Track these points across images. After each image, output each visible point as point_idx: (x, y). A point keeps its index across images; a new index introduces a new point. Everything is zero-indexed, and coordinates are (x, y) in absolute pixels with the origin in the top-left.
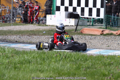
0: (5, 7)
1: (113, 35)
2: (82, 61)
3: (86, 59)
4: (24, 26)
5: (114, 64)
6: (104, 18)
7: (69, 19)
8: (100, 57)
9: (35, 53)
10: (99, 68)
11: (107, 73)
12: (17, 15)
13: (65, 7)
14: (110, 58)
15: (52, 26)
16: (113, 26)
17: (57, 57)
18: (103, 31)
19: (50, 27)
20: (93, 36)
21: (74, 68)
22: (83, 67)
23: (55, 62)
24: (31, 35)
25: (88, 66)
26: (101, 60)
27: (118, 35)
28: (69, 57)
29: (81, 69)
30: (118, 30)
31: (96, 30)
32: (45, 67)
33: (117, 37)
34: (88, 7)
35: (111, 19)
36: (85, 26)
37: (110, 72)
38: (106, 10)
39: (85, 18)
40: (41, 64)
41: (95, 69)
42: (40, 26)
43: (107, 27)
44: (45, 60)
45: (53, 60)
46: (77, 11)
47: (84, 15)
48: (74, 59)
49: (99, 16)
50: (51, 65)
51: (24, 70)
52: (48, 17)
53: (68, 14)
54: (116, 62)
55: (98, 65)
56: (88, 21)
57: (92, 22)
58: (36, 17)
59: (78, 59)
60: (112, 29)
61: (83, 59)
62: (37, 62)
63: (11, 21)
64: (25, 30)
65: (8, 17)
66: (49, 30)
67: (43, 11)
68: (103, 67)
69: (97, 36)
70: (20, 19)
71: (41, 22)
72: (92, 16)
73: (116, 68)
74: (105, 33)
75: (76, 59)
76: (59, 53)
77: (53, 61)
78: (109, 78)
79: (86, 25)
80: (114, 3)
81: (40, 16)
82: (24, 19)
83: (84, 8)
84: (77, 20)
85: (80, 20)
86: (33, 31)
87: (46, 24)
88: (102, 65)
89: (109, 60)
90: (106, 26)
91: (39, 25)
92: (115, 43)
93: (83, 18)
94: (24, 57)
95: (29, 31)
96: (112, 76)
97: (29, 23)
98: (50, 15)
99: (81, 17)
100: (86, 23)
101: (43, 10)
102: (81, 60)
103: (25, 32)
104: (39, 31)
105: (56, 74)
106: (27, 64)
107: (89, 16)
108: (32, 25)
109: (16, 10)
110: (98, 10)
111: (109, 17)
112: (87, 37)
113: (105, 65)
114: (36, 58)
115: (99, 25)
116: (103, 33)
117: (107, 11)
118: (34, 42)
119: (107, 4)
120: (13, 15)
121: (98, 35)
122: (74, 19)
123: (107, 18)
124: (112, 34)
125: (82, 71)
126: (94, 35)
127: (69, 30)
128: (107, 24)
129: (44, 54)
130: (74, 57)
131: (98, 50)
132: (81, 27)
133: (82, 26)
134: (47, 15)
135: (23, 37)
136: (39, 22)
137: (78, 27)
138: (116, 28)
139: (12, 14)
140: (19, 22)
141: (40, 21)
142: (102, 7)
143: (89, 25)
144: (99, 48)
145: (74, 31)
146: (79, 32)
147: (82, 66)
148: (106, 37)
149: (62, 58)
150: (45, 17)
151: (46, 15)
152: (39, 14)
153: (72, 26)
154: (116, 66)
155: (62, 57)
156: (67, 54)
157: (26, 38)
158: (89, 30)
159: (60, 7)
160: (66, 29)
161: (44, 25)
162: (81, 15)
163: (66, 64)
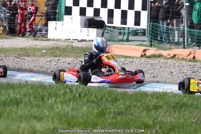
1: (163, 57)
2: (109, 102)
3: (116, 98)
4: (9, 40)
5: (163, 107)
6: (148, 27)
7: (87, 29)
8: (139, 95)
9: (28, 87)
10: (138, 115)
11: (151, 123)
13: (80, 8)
14: (157, 98)
15: (57, 40)
16: (162, 41)
17: (66, 94)
18: (144, 51)
19: (54, 42)
20: (127, 59)
21: (95, 114)
22: (110, 112)
23: (62, 103)
24: (22, 56)
25: (118, 111)
26: (142, 100)
27: (170, 58)
28: (86, 95)
29: (107, 116)
30: (171, 49)
31: (134, 49)
32: (45, 111)
33: (170, 60)
34: (120, 8)
35: (158, 29)
36: (114, 41)
37: (156, 121)
38: (151, 14)
39: (114, 27)
40: (38, 106)
41: (130, 116)
42: (38, 41)
43: (153, 43)
44: (45, 99)
45: (59, 100)
46: (101, 16)
47: (113, 23)
48: (94, 99)
49: (139, 25)
50: (55, 108)
51: (8, 117)
52: (52, 24)
53: (86, 20)
54: (166, 103)
55: (136, 108)
56: (120, 33)
57: (127, 35)
58: (30, 24)
59: (102, 99)
60: (161, 47)
61: (110, 99)
62: (30, 103)
64: (11, 47)
66: (53, 48)
67: (42, 15)
68: (145, 113)
69: (135, 59)
70: (2, 29)
71: (38, 34)
72: (126, 24)
73: (167, 114)
74: (148, 53)
75: (99, 98)
76: (70, 89)
77: (59, 102)
78: (154, 131)
79: (116, 40)
80: (164, 3)
81: (38, 24)
82: (9, 27)
83: (113, 10)
84: (101, 31)
85: (106, 31)
86: (25, 49)
87: (47, 38)
88: (144, 109)
89: (155, 101)
90: (151, 42)
91: (35, 40)
92: (166, 70)
93: (110, 27)
94: (9, 94)
95: (17, 49)
96: (160, 128)
97: (18, 35)
98: (54, 22)
99: (108, 27)
100: (116, 36)
101: (42, 13)
102: (107, 99)
103: (10, 51)
104: (34, 48)
105: (64, 124)
106: (14, 106)
107: (121, 24)
108: (24, 39)
110: (138, 15)
111: (155, 27)
113: (148, 109)
114: (30, 96)
115: (138, 41)
116: (145, 54)
117: (152, 16)
118: (25, 67)
119: (152, 5)
121: (137, 58)
122: (95, 29)
123: (152, 28)
124: (160, 56)
125: (109, 119)
126: (130, 57)
127: (87, 48)
128: (151, 38)
129: (44, 89)
130: (95, 94)
133: (110, 41)
134: (49, 22)
135: (6, 59)
136: (36, 34)
138: (168, 46)
141: (38, 31)
142: (144, 8)
143: (122, 40)
147: (108, 111)
148: (151, 61)
149: (75, 96)
150: (46, 25)
151: (47, 21)
154: (167, 111)
155: (74, 94)
156: (83, 90)
157: (12, 61)
158: (122, 48)
159: (71, 8)
160: (81, 46)
161: (44, 39)
162: (108, 23)
163: (81, 106)
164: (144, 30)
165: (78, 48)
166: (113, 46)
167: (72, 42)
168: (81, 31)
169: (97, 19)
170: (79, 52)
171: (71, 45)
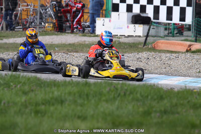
0: (28, 5)
4: (59, 36)
6: (193, 23)
7: (134, 25)
12: (47, 18)
13: (127, 5)
18: (190, 46)
20: (173, 54)
24: (70, 52)
25: (165, 110)
31: (179, 44)
34: (165, 5)
36: (160, 37)
42: (86, 37)
43: (198, 38)
46: (147, 12)
47: (158, 19)
49: (184, 21)
52: (99, 21)
53: (133, 16)
56: (166, 29)
57: (172, 30)
63: (38, 28)
64: (60, 42)
65: (32, 21)
69: (181, 54)
70: (52, 25)
71: (87, 30)
72: (171, 20)
74: (193, 48)
76: (114, 86)
79: (162, 36)
81: (86, 20)
83: (158, 7)
84: (147, 27)
85: (152, 27)
86: (74, 45)
87: (95, 33)
90: (196, 37)
91: (83, 36)
95: (66, 45)
98: (102, 19)
99: (154, 22)
100: (162, 32)
103: (59, 47)
104: (82, 44)
107: (167, 20)
108: (72, 35)
109: (46, 10)
110: (183, 11)
111: (200, 22)
112: (164, 56)
116: (190, 49)
119: (197, 1)
120: (41, 18)
121: (182, 53)
122: (142, 25)
123: (198, 24)
126: (175, 52)
127: (134, 43)
128: (196, 34)
131: (183, 78)
132: (154, 38)
133: (155, 36)
137: (148, 38)
139: (38, 17)
140: (51, 31)
141: (87, 28)
142: (189, 4)
143: (168, 36)
144: (185, 76)
145: (142, 45)
146: (150, 46)
148: (196, 56)
152: (84, 16)
153: (140, 36)
158: (167, 43)
159: (118, 4)
160: (128, 42)
161: (92, 35)
162: (154, 19)
163: (126, 105)
164: (190, 25)
165: (125, 44)
166: (159, 41)
167: (119, 38)
168: (128, 27)
169: (143, 15)
170: (126, 47)
171: (118, 41)
